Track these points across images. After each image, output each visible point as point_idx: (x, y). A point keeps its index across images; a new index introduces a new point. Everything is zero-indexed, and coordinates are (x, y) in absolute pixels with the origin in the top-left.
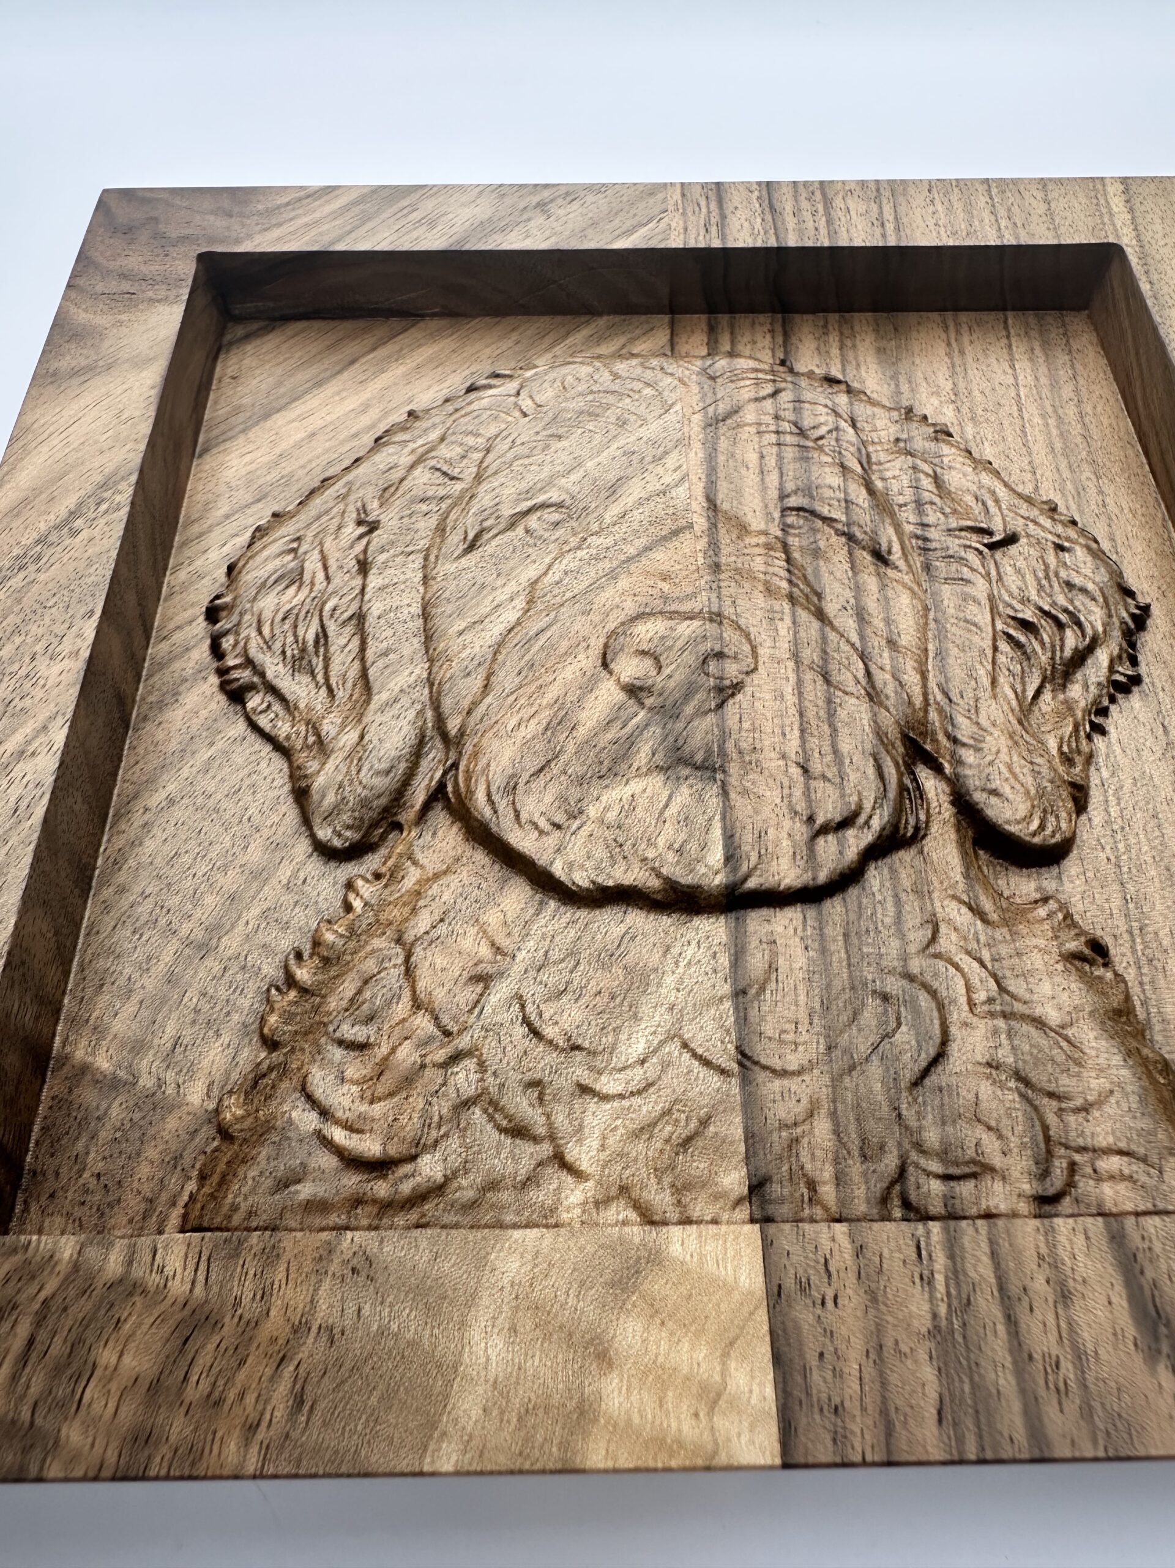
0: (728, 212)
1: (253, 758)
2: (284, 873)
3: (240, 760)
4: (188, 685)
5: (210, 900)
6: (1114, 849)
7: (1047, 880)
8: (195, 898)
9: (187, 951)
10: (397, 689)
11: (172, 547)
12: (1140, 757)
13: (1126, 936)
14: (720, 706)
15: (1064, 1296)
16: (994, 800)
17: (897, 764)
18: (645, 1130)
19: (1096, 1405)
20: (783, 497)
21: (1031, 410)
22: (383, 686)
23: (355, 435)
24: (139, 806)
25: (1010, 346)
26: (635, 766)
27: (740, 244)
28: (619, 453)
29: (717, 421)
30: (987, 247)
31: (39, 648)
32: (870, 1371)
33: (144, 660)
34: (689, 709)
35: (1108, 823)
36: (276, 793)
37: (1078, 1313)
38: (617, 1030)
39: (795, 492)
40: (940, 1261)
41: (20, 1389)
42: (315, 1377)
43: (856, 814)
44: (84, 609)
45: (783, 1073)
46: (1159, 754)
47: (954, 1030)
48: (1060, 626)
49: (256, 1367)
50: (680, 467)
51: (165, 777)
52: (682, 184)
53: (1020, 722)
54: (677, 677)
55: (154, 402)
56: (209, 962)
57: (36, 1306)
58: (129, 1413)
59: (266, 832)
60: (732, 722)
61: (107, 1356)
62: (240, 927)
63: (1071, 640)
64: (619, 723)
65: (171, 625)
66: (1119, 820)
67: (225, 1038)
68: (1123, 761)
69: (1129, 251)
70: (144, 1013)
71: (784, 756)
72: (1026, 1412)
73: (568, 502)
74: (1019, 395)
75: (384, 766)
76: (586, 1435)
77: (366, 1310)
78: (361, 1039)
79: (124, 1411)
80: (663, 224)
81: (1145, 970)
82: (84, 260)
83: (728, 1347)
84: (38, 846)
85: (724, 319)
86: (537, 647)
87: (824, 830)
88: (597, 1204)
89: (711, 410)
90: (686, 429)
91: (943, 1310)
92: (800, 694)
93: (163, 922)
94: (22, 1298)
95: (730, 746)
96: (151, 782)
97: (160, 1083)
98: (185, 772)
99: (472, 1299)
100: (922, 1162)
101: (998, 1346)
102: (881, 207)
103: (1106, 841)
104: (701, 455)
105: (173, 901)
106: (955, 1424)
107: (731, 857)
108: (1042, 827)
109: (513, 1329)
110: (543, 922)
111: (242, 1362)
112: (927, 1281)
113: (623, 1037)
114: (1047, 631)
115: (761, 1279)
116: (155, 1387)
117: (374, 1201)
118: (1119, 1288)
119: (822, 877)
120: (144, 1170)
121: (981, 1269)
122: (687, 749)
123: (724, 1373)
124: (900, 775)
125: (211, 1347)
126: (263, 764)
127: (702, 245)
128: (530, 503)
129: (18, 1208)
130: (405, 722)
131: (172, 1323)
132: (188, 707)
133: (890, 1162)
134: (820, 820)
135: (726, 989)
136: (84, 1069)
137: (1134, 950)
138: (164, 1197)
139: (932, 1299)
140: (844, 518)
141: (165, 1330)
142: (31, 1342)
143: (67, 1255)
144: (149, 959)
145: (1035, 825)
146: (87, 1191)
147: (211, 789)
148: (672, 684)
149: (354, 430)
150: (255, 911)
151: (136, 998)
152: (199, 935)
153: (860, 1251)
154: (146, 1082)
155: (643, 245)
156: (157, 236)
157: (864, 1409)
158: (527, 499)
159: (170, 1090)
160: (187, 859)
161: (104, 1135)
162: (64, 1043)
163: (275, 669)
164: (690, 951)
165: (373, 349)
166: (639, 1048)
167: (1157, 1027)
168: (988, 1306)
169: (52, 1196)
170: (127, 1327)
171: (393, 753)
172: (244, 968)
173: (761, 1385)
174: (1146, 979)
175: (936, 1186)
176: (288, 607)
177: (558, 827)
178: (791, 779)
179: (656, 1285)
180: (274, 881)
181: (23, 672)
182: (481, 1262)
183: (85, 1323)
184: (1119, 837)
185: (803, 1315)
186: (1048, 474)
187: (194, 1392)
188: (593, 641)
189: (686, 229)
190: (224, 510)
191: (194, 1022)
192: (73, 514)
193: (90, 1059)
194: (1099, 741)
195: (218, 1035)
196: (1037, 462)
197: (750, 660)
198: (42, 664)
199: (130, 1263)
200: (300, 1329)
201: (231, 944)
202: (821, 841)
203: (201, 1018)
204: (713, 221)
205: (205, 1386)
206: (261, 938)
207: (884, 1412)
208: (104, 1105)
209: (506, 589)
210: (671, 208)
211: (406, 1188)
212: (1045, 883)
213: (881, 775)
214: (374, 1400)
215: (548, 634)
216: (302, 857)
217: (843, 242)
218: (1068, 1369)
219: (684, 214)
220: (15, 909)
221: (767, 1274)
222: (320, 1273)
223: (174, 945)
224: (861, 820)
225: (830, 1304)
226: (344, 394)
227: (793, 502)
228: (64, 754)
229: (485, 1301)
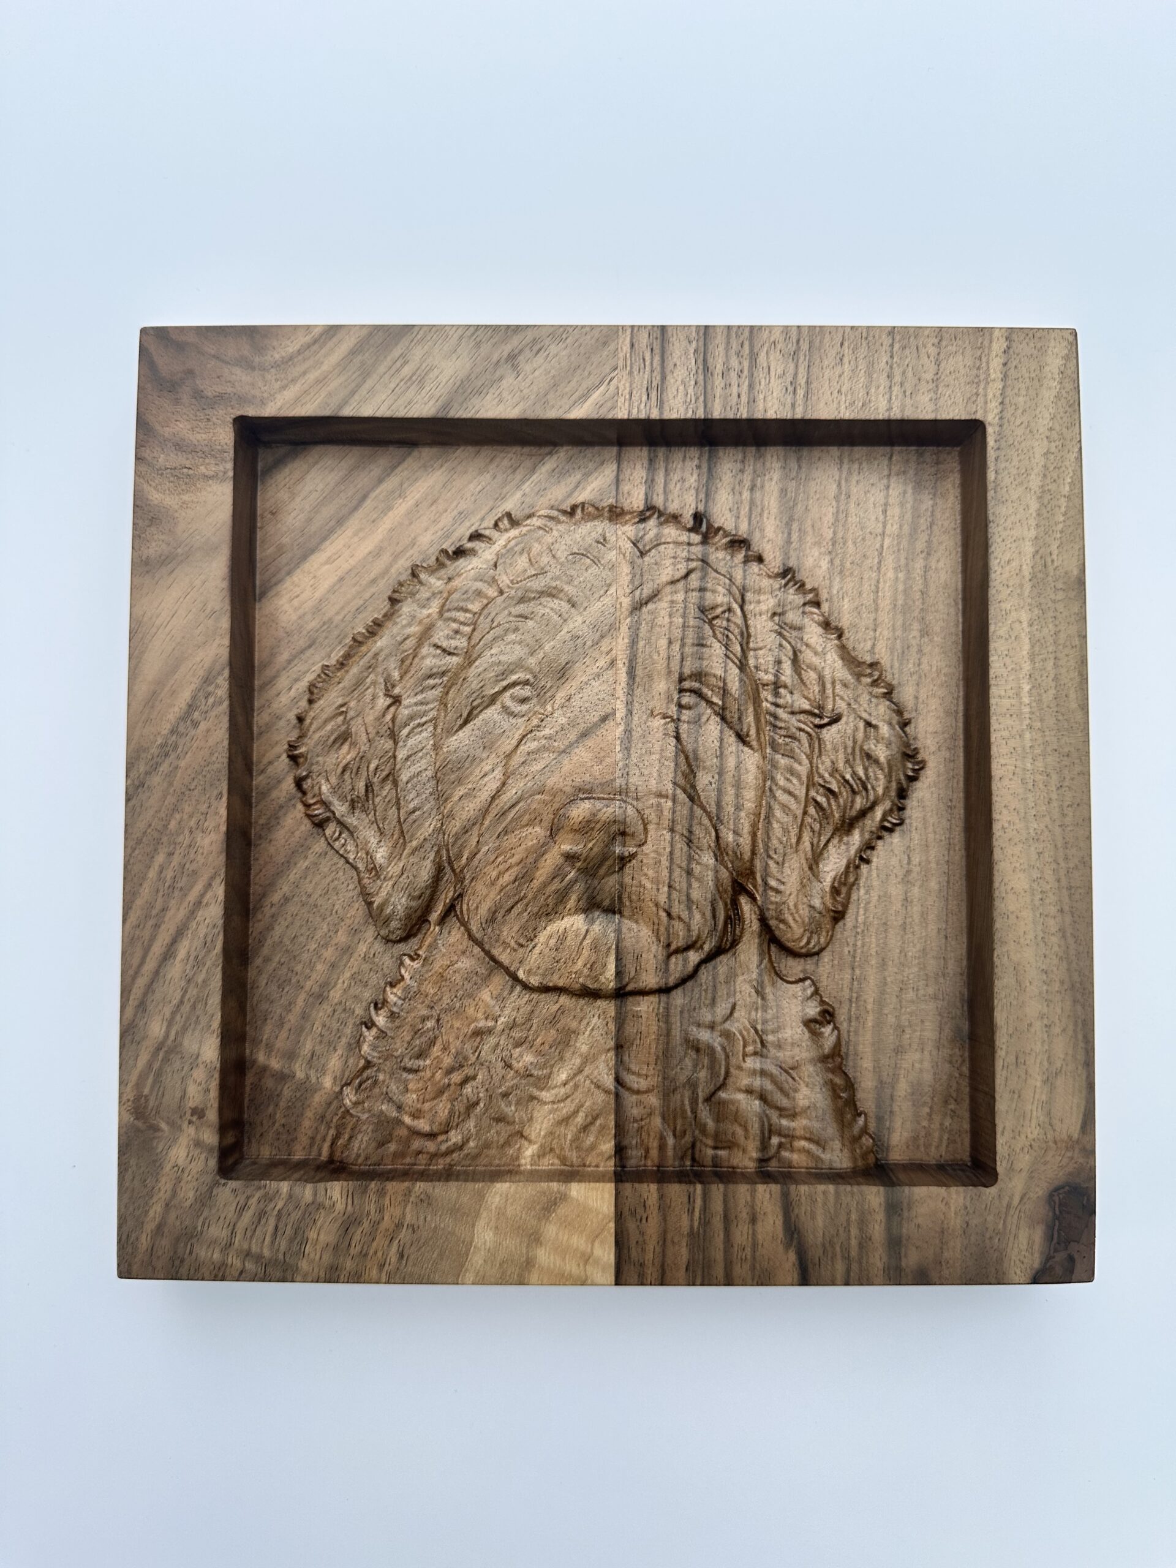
0: (667, 371)
1: (334, 868)
2: (362, 948)
3: (326, 870)
4: (283, 811)
5: (320, 967)
6: (855, 945)
7: (809, 965)
8: (311, 966)
9: (311, 999)
10: (422, 838)
11: (253, 690)
12: (887, 879)
13: (848, 1003)
14: (621, 869)
15: (753, 1220)
16: (782, 926)
17: (726, 904)
18: (566, 1120)
19: (758, 1266)
20: (681, 680)
21: (889, 561)
22: (412, 836)
23: (374, 581)
24: (267, 903)
25: (888, 487)
26: (568, 907)
27: (674, 416)
28: (568, 637)
29: (641, 605)
30: (876, 421)
31: (193, 823)
32: (658, 1249)
33: (251, 790)
34: (602, 871)
35: (855, 927)
36: (351, 894)
37: (759, 1227)
38: (552, 1066)
39: (690, 676)
40: (699, 1202)
41: (276, 1247)
42: (408, 1245)
43: (696, 942)
44: (215, 793)
45: (638, 1092)
46: (899, 879)
47: (732, 1070)
48: (854, 792)
49: (380, 1242)
50: (611, 650)
51: (280, 881)
52: (632, 327)
53: (811, 868)
54: (596, 850)
55: (226, 593)
56: (325, 1006)
57: (275, 1212)
58: (327, 1258)
59: (348, 922)
60: (627, 880)
61: (312, 1235)
62: (339, 985)
63: (859, 803)
64: (559, 879)
65: (265, 761)
66: (862, 926)
67: (339, 1052)
68: (875, 883)
69: (990, 430)
70: (292, 1037)
71: (657, 905)
72: (725, 1268)
73: (532, 680)
74: (882, 546)
75: (417, 893)
76: (530, 1272)
77: (429, 1218)
78: (415, 1067)
79: (324, 1257)
80: (612, 387)
81: (853, 1024)
82: (143, 425)
83: (594, 1237)
84: (223, 967)
85: (661, 452)
86: (509, 818)
87: (677, 951)
88: (539, 1157)
89: (637, 593)
90: (618, 614)
91: (696, 1224)
92: (672, 859)
93: (294, 980)
94: (268, 1209)
95: (625, 896)
96: (272, 885)
97: (308, 1077)
98: (292, 877)
99: (477, 1215)
100: (704, 1139)
101: (719, 1240)
102: (797, 367)
103: (851, 941)
104: (626, 640)
105: (299, 968)
106: (694, 1271)
107: (619, 974)
108: (808, 943)
109: (497, 1227)
110: (513, 999)
111: (374, 1240)
112: (691, 1212)
113: (555, 1070)
114: (845, 793)
115: (613, 1209)
116: (336, 1248)
117: (428, 1153)
118: (781, 1217)
119: (672, 981)
120: (306, 1123)
121: (717, 1206)
122: (599, 898)
123: (592, 1249)
124: (726, 910)
125: (359, 1232)
126: (341, 873)
127: (642, 416)
128: (505, 683)
129: (246, 1141)
130: (428, 862)
131: (340, 1221)
132: (286, 828)
133: (688, 1138)
134: (673, 947)
135: (612, 1044)
136: (265, 1069)
137: (850, 1010)
138: (319, 1137)
139: (692, 1220)
140: (720, 703)
141: (337, 1225)
142: (276, 1227)
143: (285, 1190)
144: (290, 1004)
145: (805, 941)
146: (278, 1134)
147: (309, 890)
148: (593, 854)
149: (372, 576)
150: (348, 975)
151: (287, 1027)
152: (316, 989)
153: (661, 1197)
154: (300, 1075)
155: (594, 416)
156: (198, 395)
157: (653, 1264)
158: (503, 680)
159: (314, 1080)
160: (302, 939)
161: (282, 1104)
162: (252, 1052)
163: (340, 808)
164: (595, 1020)
165: (380, 481)
166: (563, 1076)
167: (851, 1057)
168: (717, 1223)
169: (262, 1135)
170: (319, 1224)
171: (423, 885)
172: (345, 1010)
173: (609, 1254)
174: (852, 1029)
175: (710, 1152)
176: (345, 762)
177: (522, 946)
178: (659, 919)
179: (562, 1210)
180: (356, 955)
181: (186, 843)
182: (481, 1196)
183: (300, 1221)
184: (859, 937)
185: (631, 1225)
186: (886, 633)
187: (353, 1251)
188: (545, 817)
189: (631, 394)
190: (285, 656)
191: (321, 1042)
192: (191, 707)
193: (267, 1063)
194: (864, 868)
195: (335, 1050)
196: (880, 619)
197: (643, 837)
198: (199, 836)
199: (316, 1195)
200: (399, 1226)
201: (336, 995)
202: (673, 959)
203: (325, 1040)
204: (654, 384)
205: (358, 1248)
206: (352, 991)
207: (663, 1266)
208: (279, 1088)
209: (489, 761)
210: (621, 364)
211: (444, 1147)
212: (808, 967)
213: (714, 917)
214: (435, 1255)
215: (517, 808)
216: (370, 940)
217: (759, 415)
218: (748, 1251)
219: (631, 373)
220: (219, 1007)
221: (616, 1206)
222: (406, 1202)
223: (302, 996)
224: (698, 945)
225: (644, 1221)
226: (361, 535)
227: (687, 685)
228: (225, 903)
229: (485, 1214)
